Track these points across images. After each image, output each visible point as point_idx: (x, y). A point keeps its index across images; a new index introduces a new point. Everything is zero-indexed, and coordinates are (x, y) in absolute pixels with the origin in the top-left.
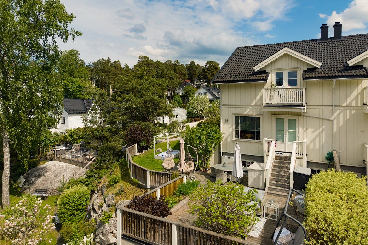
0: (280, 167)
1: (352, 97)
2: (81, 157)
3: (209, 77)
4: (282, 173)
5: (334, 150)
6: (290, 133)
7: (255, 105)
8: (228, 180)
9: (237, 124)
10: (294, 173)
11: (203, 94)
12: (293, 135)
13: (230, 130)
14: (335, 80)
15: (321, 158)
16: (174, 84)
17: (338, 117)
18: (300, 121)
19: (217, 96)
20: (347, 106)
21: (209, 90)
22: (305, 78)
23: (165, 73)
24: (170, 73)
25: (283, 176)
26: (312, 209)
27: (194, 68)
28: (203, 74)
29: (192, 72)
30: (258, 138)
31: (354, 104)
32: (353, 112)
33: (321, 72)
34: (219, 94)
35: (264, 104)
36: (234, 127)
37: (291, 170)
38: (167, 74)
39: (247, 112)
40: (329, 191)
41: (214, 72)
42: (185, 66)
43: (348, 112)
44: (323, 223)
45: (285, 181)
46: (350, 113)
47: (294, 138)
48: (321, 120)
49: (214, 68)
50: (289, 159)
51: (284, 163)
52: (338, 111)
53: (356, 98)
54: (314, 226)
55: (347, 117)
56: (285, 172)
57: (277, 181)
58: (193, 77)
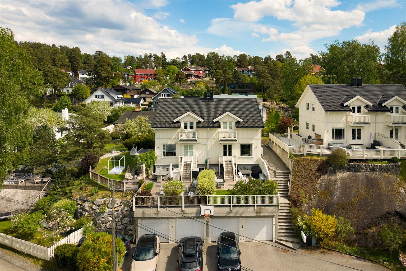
0: (186, 169)
1: (215, 135)
2: (24, 181)
3: (103, 74)
4: (187, 172)
5: (208, 158)
6: (190, 151)
7: (174, 139)
8: (163, 180)
9: (164, 149)
10: (193, 171)
11: (100, 97)
12: (191, 153)
13: (161, 152)
14: (208, 128)
15: (203, 163)
16: (62, 84)
17: (209, 144)
18: (195, 147)
19: (115, 98)
20: (213, 139)
21: (107, 92)
22: (197, 127)
23: (50, 70)
24: (56, 70)
25: (187, 173)
26: (199, 183)
27: (77, 57)
28: (94, 71)
29: (75, 61)
30: (175, 155)
31: (215, 138)
32: (215, 141)
33: (203, 124)
34: (117, 96)
35: (179, 140)
36: (163, 150)
37: (192, 171)
38: (52, 72)
39: (169, 142)
40: (204, 177)
41: (108, 69)
42: (59, 48)
43: (213, 141)
44: (202, 186)
45: (189, 176)
46: (214, 142)
47: (192, 155)
48: (203, 145)
49: (108, 65)
50: (191, 165)
51: (188, 167)
52: (210, 141)
53: (216, 135)
54: (200, 187)
55: (213, 143)
56: (188, 171)
57: (185, 176)
58: (75, 67)
